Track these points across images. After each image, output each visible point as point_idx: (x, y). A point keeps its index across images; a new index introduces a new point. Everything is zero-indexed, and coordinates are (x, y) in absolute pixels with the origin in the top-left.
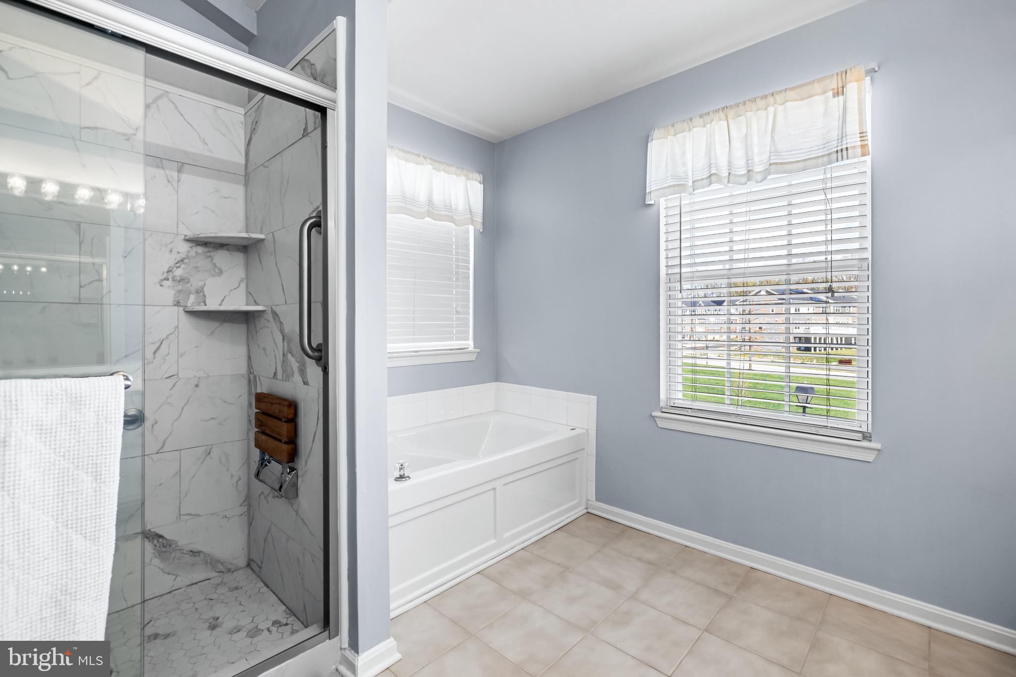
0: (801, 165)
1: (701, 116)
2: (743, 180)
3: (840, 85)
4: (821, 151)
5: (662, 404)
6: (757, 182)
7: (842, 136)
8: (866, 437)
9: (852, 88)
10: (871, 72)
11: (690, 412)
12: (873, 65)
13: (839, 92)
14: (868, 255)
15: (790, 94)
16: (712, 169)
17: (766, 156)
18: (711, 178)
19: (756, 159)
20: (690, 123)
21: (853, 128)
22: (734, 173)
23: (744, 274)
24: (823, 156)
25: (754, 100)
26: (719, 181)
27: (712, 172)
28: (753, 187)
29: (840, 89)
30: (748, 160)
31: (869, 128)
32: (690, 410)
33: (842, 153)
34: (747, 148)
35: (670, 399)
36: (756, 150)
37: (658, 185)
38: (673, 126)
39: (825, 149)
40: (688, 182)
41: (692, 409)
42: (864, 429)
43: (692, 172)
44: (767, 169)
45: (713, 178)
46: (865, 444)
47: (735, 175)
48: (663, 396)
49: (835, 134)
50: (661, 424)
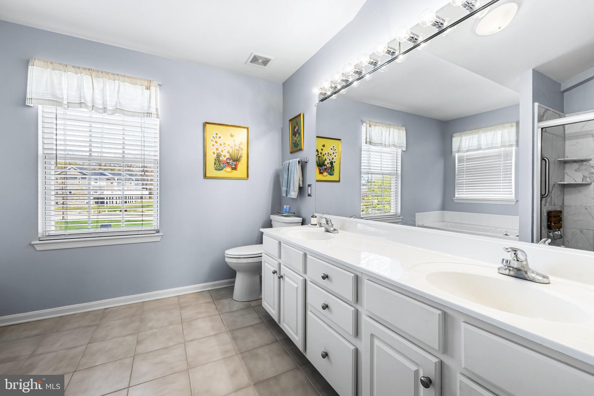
0: (131, 113)
1: (74, 67)
2: (101, 111)
3: (148, 86)
4: (140, 110)
5: (40, 236)
6: (108, 114)
7: (149, 107)
8: (158, 231)
9: (153, 88)
10: (160, 85)
11: (63, 237)
12: (160, 83)
13: (148, 88)
14: (158, 158)
15: (126, 79)
16: (82, 100)
17: (114, 104)
18: (81, 104)
19: (108, 103)
20: (65, 68)
21: (153, 105)
22: (95, 106)
23: (101, 159)
24: (141, 113)
25: (108, 73)
26: (86, 107)
27: (82, 102)
28: (105, 116)
29: (148, 87)
30: (104, 103)
31: (159, 108)
32: (63, 236)
33: (149, 114)
34: (103, 95)
35: (45, 231)
36: (108, 98)
37: (39, 96)
38: (52, 63)
39: (142, 110)
40: (63, 101)
41: (65, 235)
42: (156, 229)
43: (67, 97)
44: (114, 110)
45: (83, 105)
46: (157, 234)
47: (96, 107)
48: (40, 230)
49: (146, 105)
50: (38, 248)
